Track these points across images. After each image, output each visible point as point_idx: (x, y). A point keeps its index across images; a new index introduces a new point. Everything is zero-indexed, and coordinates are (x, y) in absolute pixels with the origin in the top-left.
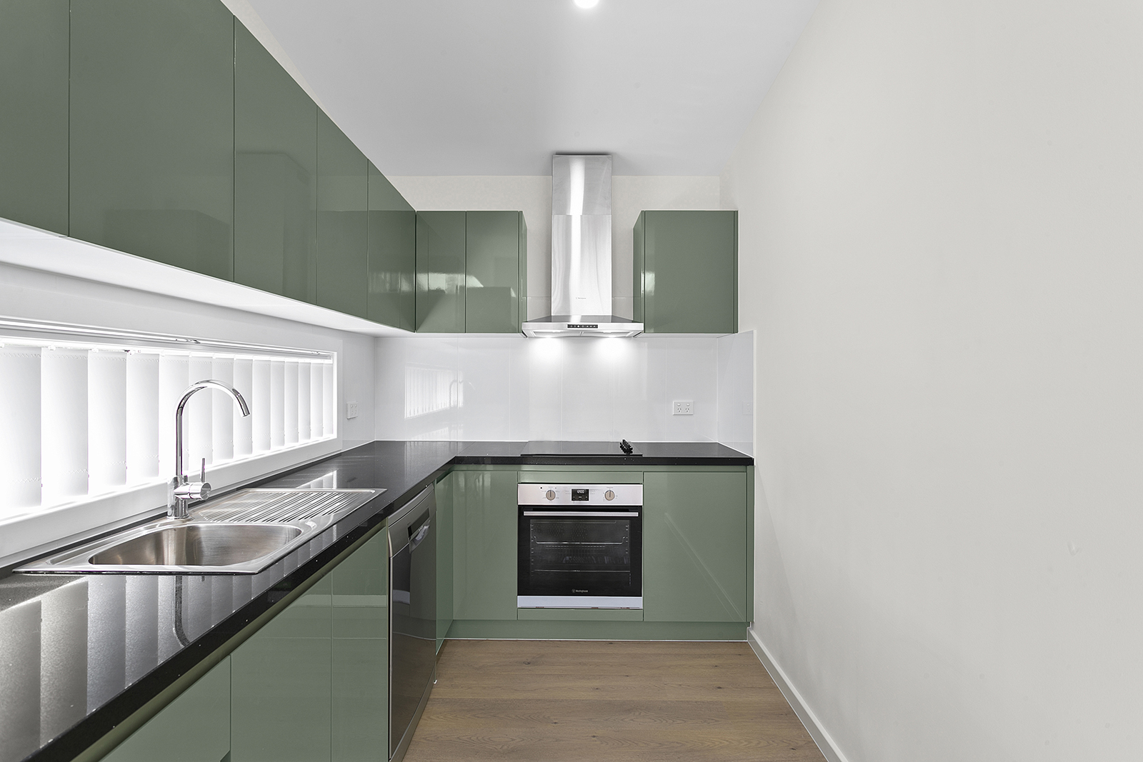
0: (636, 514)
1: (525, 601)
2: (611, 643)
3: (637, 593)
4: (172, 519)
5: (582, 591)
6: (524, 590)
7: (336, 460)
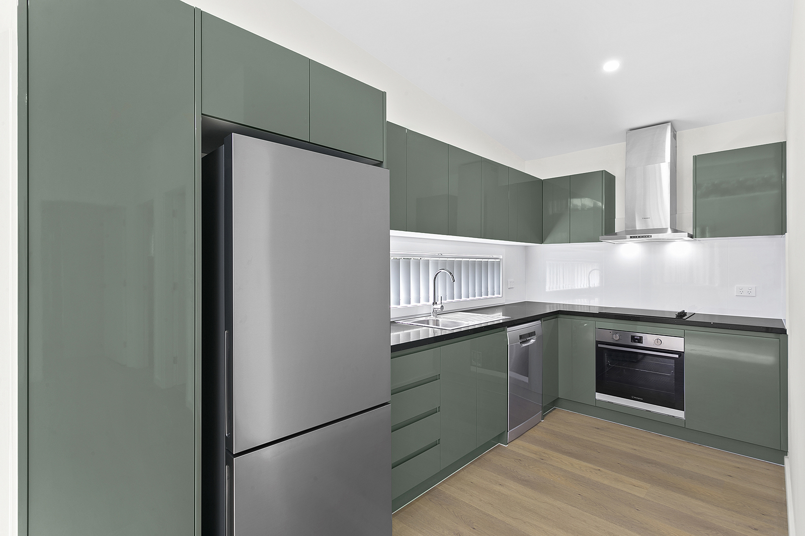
0: (677, 356)
1: (599, 396)
2: (661, 436)
3: (681, 408)
4: (432, 316)
5: (639, 398)
6: (599, 390)
7: (501, 308)
